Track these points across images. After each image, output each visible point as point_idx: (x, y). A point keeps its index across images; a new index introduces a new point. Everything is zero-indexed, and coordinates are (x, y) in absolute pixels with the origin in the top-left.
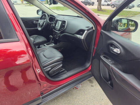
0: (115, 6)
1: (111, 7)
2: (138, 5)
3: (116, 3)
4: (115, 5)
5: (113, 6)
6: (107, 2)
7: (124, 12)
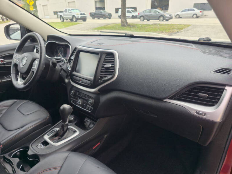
0: (145, 18)
1: (139, 20)
2: (176, 16)
3: (146, 14)
4: (145, 16)
5: (142, 19)
6: (131, 13)
7: (163, 26)
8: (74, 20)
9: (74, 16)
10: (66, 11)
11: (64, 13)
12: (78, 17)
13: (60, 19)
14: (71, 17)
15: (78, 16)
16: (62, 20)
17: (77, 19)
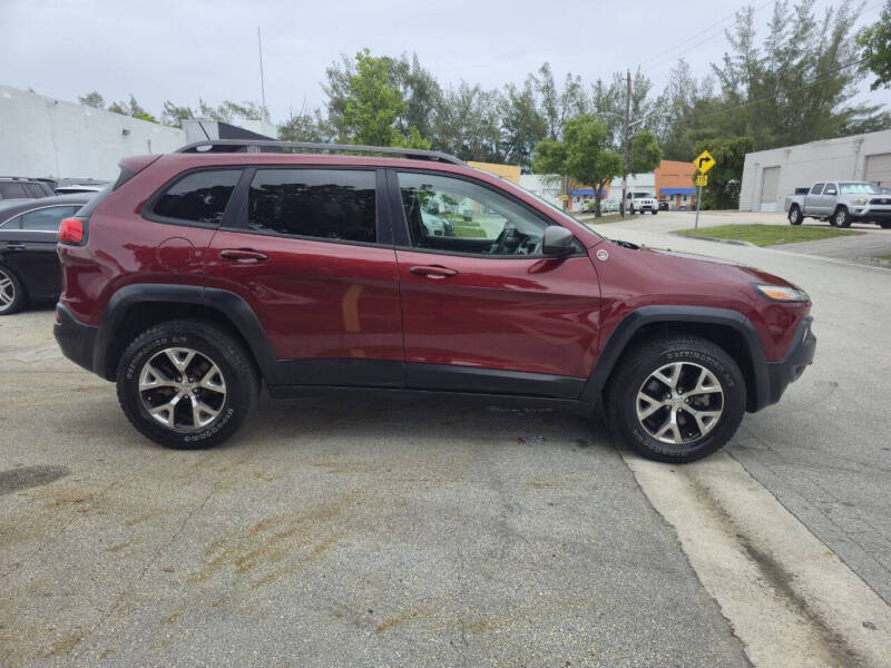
8: (840, 220)
9: (841, 207)
10: (818, 189)
11: (810, 195)
12: (860, 210)
13: (789, 218)
14: (831, 209)
15: (860, 207)
16: (794, 219)
17: (852, 218)
